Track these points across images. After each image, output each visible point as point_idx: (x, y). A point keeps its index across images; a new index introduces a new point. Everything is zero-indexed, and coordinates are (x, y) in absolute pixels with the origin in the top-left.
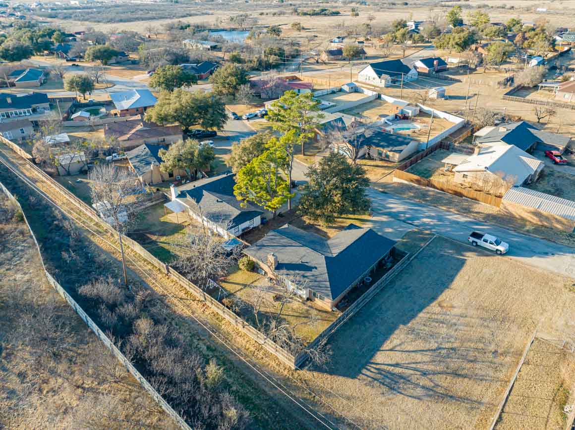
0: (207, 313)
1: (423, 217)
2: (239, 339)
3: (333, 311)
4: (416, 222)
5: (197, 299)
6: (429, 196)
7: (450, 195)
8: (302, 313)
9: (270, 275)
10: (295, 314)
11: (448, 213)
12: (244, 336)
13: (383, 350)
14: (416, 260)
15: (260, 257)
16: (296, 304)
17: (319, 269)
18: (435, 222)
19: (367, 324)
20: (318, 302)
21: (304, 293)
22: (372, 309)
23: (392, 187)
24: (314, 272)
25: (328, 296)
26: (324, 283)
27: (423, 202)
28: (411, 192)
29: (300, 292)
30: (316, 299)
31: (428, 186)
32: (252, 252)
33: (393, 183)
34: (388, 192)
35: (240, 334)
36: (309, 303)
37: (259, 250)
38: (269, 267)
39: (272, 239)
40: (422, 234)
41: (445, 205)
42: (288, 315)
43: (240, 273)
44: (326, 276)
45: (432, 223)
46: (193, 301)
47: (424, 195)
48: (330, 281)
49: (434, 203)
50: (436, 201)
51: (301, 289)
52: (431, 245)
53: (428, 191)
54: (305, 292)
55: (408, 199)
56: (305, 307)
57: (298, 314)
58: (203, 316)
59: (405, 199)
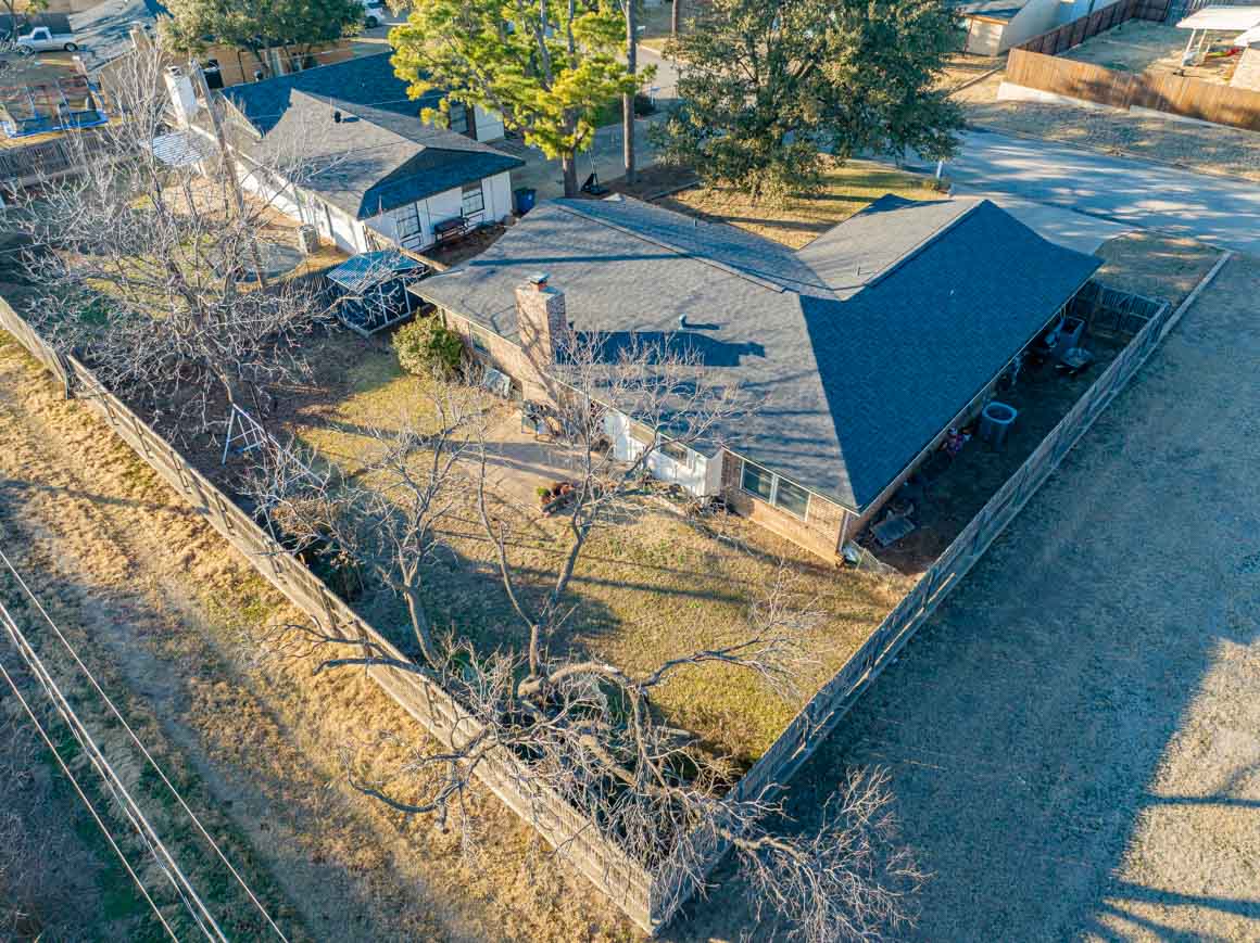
0: (200, 571)
1: (1148, 198)
2: (336, 722)
3: (846, 560)
4: (1125, 211)
5: (174, 501)
6: (1147, 135)
7: (1227, 131)
8: (686, 575)
9: (534, 393)
10: (652, 579)
11: (1236, 186)
12: (371, 698)
13: (1172, 801)
14: (1179, 339)
15: (486, 309)
16: (656, 530)
17: (772, 354)
18: (1197, 211)
19: (1040, 634)
20: (769, 520)
21: (696, 474)
22: (1048, 553)
23: (998, 114)
24: (749, 368)
25: (828, 484)
26: (804, 420)
27: (1128, 155)
28: (1072, 126)
29: (674, 471)
30: (758, 503)
31: (1138, 102)
32: (452, 290)
33: (1001, 103)
34: (987, 127)
35: (349, 691)
36: (720, 522)
37: (482, 279)
38: (526, 350)
39: (544, 233)
40: (1166, 248)
41: (1216, 159)
42: (615, 585)
43: (400, 385)
44: (814, 387)
45: (1188, 216)
46: (152, 509)
47: (1127, 134)
48: (835, 413)
49: (1174, 157)
50: (1178, 151)
51: (681, 456)
52: (1219, 284)
53: (1140, 120)
54: (701, 469)
55: (1068, 146)
56: (705, 545)
57: (665, 580)
58: (179, 590)
59: (1055, 144)
